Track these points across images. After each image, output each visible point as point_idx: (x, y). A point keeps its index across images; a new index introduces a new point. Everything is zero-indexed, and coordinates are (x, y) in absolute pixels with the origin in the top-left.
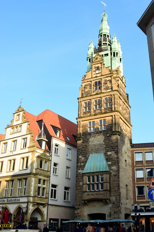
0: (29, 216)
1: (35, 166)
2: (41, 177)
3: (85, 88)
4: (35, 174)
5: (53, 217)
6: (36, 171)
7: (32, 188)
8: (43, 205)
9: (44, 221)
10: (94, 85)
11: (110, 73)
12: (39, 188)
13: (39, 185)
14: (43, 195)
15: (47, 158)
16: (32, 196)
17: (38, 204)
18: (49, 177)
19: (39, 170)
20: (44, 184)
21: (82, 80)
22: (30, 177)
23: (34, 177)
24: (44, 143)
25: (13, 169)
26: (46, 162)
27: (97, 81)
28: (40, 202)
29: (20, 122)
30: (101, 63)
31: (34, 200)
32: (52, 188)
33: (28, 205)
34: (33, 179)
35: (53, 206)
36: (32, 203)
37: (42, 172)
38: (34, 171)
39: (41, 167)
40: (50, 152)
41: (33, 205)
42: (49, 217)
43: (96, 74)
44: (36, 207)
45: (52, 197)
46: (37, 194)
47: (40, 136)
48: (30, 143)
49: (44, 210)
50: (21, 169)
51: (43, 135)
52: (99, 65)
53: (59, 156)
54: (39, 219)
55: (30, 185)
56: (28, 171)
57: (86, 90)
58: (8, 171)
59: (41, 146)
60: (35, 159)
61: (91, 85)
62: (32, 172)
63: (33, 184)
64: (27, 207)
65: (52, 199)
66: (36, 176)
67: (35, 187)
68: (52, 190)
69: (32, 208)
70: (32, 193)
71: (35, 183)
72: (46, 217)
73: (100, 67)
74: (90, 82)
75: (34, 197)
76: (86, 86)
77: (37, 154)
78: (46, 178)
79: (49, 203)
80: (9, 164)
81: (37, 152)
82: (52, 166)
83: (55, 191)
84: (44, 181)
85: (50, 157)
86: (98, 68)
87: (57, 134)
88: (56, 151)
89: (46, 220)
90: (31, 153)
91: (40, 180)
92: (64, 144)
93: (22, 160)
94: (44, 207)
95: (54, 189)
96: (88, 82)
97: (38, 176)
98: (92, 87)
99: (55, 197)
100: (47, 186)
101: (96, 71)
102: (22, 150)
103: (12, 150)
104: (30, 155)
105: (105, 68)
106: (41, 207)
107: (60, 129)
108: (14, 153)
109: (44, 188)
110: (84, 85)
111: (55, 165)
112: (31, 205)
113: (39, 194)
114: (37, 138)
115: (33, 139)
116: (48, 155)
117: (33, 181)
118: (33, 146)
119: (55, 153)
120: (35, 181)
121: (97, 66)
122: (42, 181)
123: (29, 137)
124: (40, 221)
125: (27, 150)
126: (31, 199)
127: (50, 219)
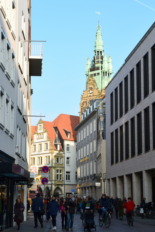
0: (53, 192)
1: (54, 161)
2: (58, 169)
3: (83, 104)
4: (55, 167)
5: (68, 192)
6: (55, 165)
7: (54, 176)
8: (61, 185)
9: (62, 195)
10: (89, 103)
11: (99, 94)
12: (58, 175)
13: (58, 173)
14: (60, 179)
15: (61, 156)
16: (54, 180)
17: (57, 185)
18: (64, 168)
19: (56, 164)
20: (61, 172)
21: (81, 98)
22: (52, 169)
23: (54, 169)
24: (58, 146)
25: (41, 163)
26: (61, 158)
27: (91, 99)
28: (59, 183)
29: (42, 131)
30: (93, 85)
31: (55, 182)
32: (67, 174)
33: (52, 186)
34: (54, 170)
35: (68, 185)
36: (54, 184)
37: (59, 165)
38: (54, 165)
39: (58, 162)
40: (63, 151)
41: (55, 186)
42: (66, 192)
43: (90, 93)
44: (57, 186)
45: (67, 179)
46: (56, 179)
47: (56, 141)
48: (50, 147)
49: (62, 188)
50: (46, 163)
51: (58, 140)
52: (92, 86)
53: (70, 152)
54: (60, 193)
55: (52, 174)
56: (50, 165)
57: (84, 106)
58: (38, 164)
59: (57, 148)
60: (54, 158)
61: (87, 102)
62: (52, 166)
63: (54, 173)
64: (51, 187)
65: (67, 180)
66: (55, 168)
67: (55, 175)
68: (67, 175)
69: (55, 187)
70: (54, 179)
71: (55, 173)
72: (63, 192)
73: (92, 87)
74: (86, 100)
75: (55, 181)
76: (84, 102)
77: (54, 154)
78: (61, 169)
79: (65, 184)
80: (38, 159)
81: (54, 153)
82: (66, 160)
83: (69, 175)
84: (61, 170)
85: (64, 155)
86: (91, 89)
87: (68, 136)
88: (68, 149)
89: (64, 194)
90: (51, 154)
91: (58, 170)
92: (74, 143)
93: (46, 157)
94: (62, 186)
95: (68, 174)
96: (85, 99)
97: (56, 168)
98: (88, 104)
99: (69, 179)
100: (63, 173)
101: (90, 91)
102: (45, 151)
103: (39, 150)
104: (50, 155)
105: (95, 89)
106: (60, 187)
107: (70, 133)
108: (41, 153)
109: (61, 175)
110: (82, 101)
111: (68, 158)
112: (54, 185)
113: (58, 179)
114: (54, 143)
115: (51, 144)
116: (62, 153)
117: (54, 171)
118: (52, 150)
119: (67, 150)
120: (55, 171)
121: (90, 86)
122: (59, 171)
123: (48, 142)
124: (60, 195)
125: (48, 152)
126: (53, 182)
127: (67, 193)
